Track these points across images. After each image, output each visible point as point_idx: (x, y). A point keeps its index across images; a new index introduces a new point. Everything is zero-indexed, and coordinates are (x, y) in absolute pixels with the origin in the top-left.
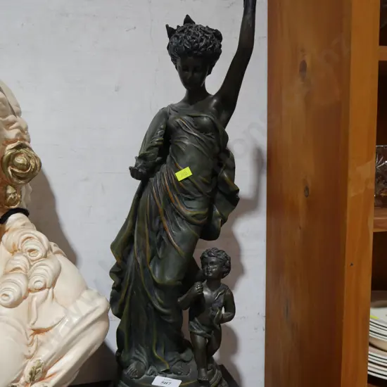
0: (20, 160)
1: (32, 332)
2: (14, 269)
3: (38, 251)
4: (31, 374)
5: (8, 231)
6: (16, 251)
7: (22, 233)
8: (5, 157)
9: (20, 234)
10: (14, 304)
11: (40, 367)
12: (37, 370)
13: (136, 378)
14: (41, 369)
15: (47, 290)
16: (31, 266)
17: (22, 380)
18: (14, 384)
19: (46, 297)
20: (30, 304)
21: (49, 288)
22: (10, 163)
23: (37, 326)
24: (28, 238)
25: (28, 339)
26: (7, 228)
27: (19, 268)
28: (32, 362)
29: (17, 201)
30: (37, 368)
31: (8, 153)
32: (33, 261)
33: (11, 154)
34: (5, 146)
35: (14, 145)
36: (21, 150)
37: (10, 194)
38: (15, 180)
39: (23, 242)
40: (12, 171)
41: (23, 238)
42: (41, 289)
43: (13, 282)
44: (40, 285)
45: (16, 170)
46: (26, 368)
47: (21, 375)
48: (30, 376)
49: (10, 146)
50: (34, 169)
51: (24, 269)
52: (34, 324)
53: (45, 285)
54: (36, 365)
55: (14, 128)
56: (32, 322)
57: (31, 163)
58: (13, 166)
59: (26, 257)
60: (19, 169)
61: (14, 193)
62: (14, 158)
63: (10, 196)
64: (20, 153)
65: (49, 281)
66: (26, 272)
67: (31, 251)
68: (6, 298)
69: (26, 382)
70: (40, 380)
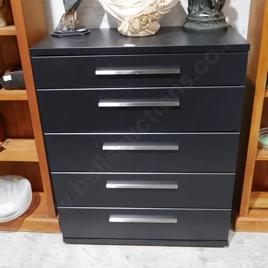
69: (159, 2)
70: (163, 2)
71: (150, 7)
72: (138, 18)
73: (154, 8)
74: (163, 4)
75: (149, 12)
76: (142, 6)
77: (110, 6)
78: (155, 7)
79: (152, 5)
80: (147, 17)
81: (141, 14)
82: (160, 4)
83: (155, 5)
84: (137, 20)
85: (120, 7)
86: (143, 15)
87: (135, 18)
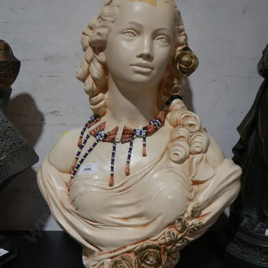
0: (185, 59)
1: (192, 183)
2: (179, 137)
3: (196, 125)
4: (192, 211)
5: (171, 111)
6: (177, 125)
7: (183, 112)
8: (176, 56)
9: (181, 113)
10: (181, 162)
11: (198, 207)
12: (197, 210)
13: (251, 229)
14: (199, 209)
15: (202, 153)
16: (191, 136)
17: (186, 215)
18: (181, 217)
19: (202, 159)
20: (191, 162)
21: (204, 153)
22: (179, 61)
23: (196, 179)
24: (188, 116)
25: (190, 187)
26: (171, 109)
27: (183, 137)
28: (193, 204)
29: (180, 89)
30: (196, 208)
31: (178, 53)
32: (192, 132)
33: (180, 54)
34: (176, 47)
35: (183, 47)
36: (187, 51)
37: (176, 84)
38: (181, 74)
39: (183, 119)
40: (179, 66)
41: (183, 116)
42: (199, 153)
43: (181, 146)
44: (198, 150)
45: (183, 66)
46: (189, 207)
47: (185, 212)
48: (191, 213)
49: (179, 48)
50: (194, 66)
51: (186, 137)
52: (194, 177)
53: (202, 150)
54: (195, 206)
55: (182, 35)
56: (193, 175)
57: (193, 62)
58: (181, 62)
59: (187, 129)
60: (185, 66)
61: (178, 84)
62: (182, 57)
63: (175, 86)
64: (186, 54)
65: (204, 147)
66: (188, 140)
67: (191, 125)
68: (176, 156)
69: (189, 218)
70: (197, 217)
71: (167, 230)
72: (136, 254)
73: (176, 232)
74: (195, 221)
75: (162, 241)
76: (145, 225)
77: (68, 215)
78: (179, 229)
79: (171, 224)
80: (158, 252)
81: (145, 244)
82: (190, 223)
83: (179, 226)
84: (132, 255)
85: (94, 222)
86: (148, 247)
87: (128, 252)
